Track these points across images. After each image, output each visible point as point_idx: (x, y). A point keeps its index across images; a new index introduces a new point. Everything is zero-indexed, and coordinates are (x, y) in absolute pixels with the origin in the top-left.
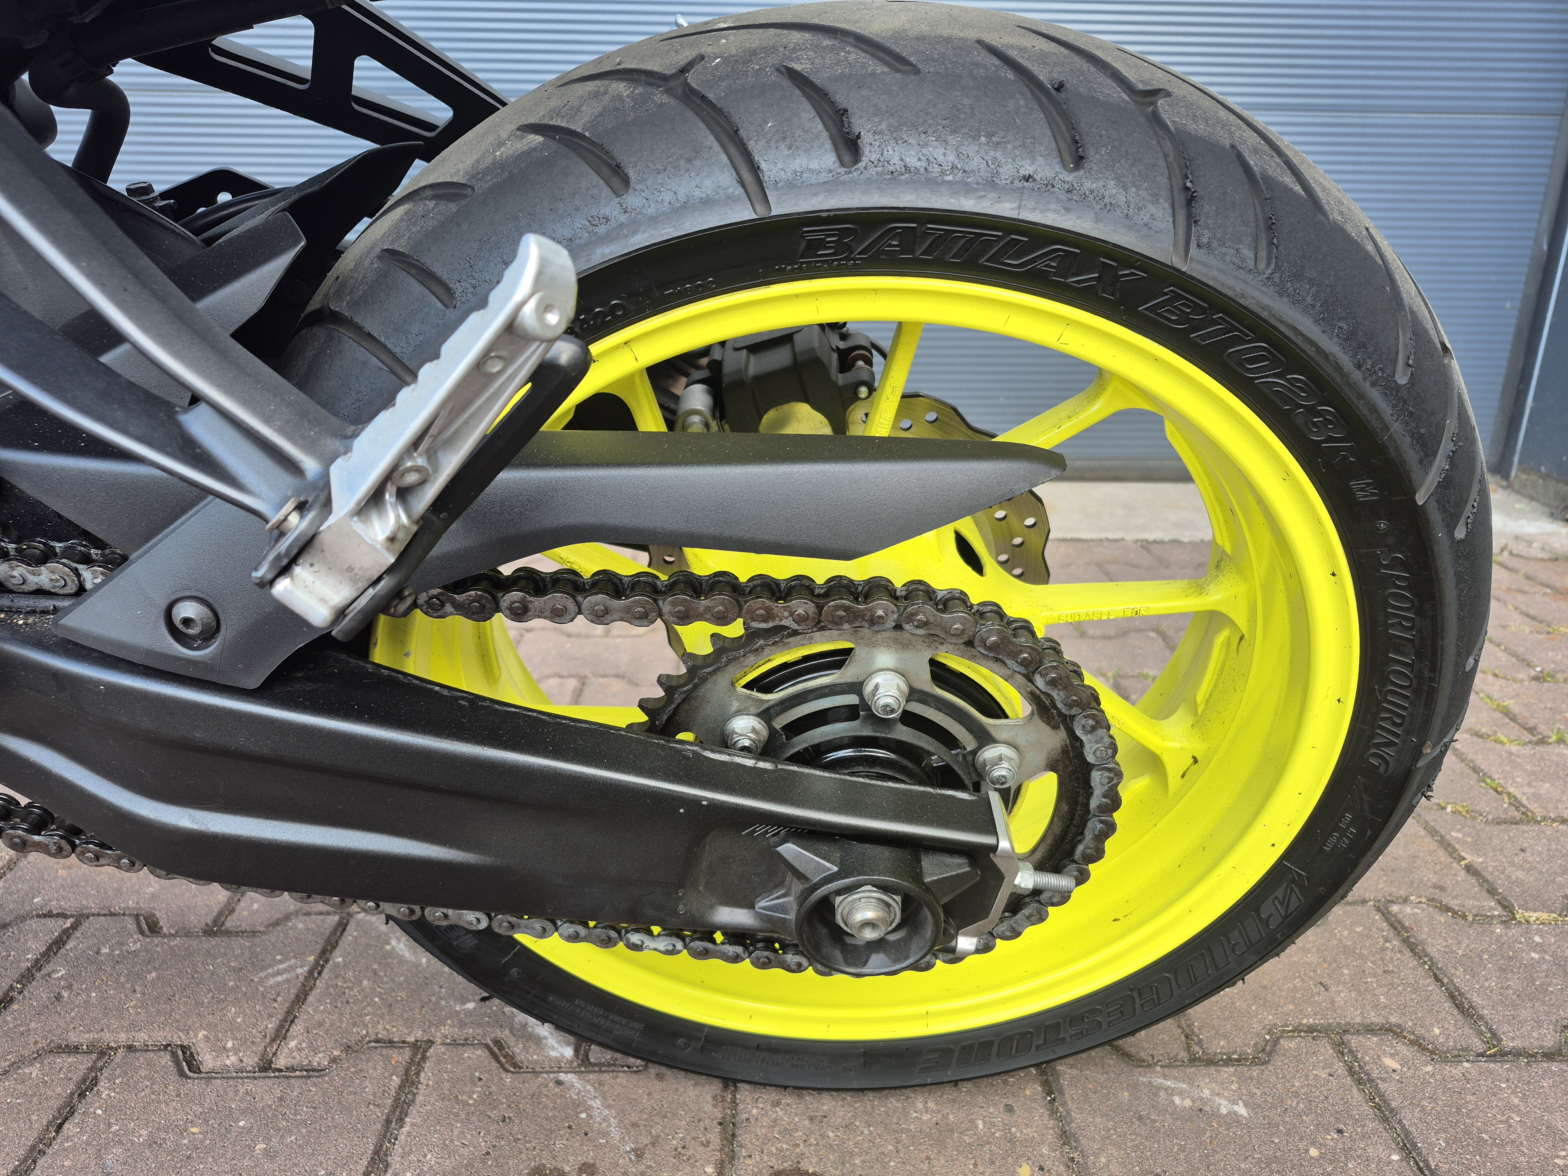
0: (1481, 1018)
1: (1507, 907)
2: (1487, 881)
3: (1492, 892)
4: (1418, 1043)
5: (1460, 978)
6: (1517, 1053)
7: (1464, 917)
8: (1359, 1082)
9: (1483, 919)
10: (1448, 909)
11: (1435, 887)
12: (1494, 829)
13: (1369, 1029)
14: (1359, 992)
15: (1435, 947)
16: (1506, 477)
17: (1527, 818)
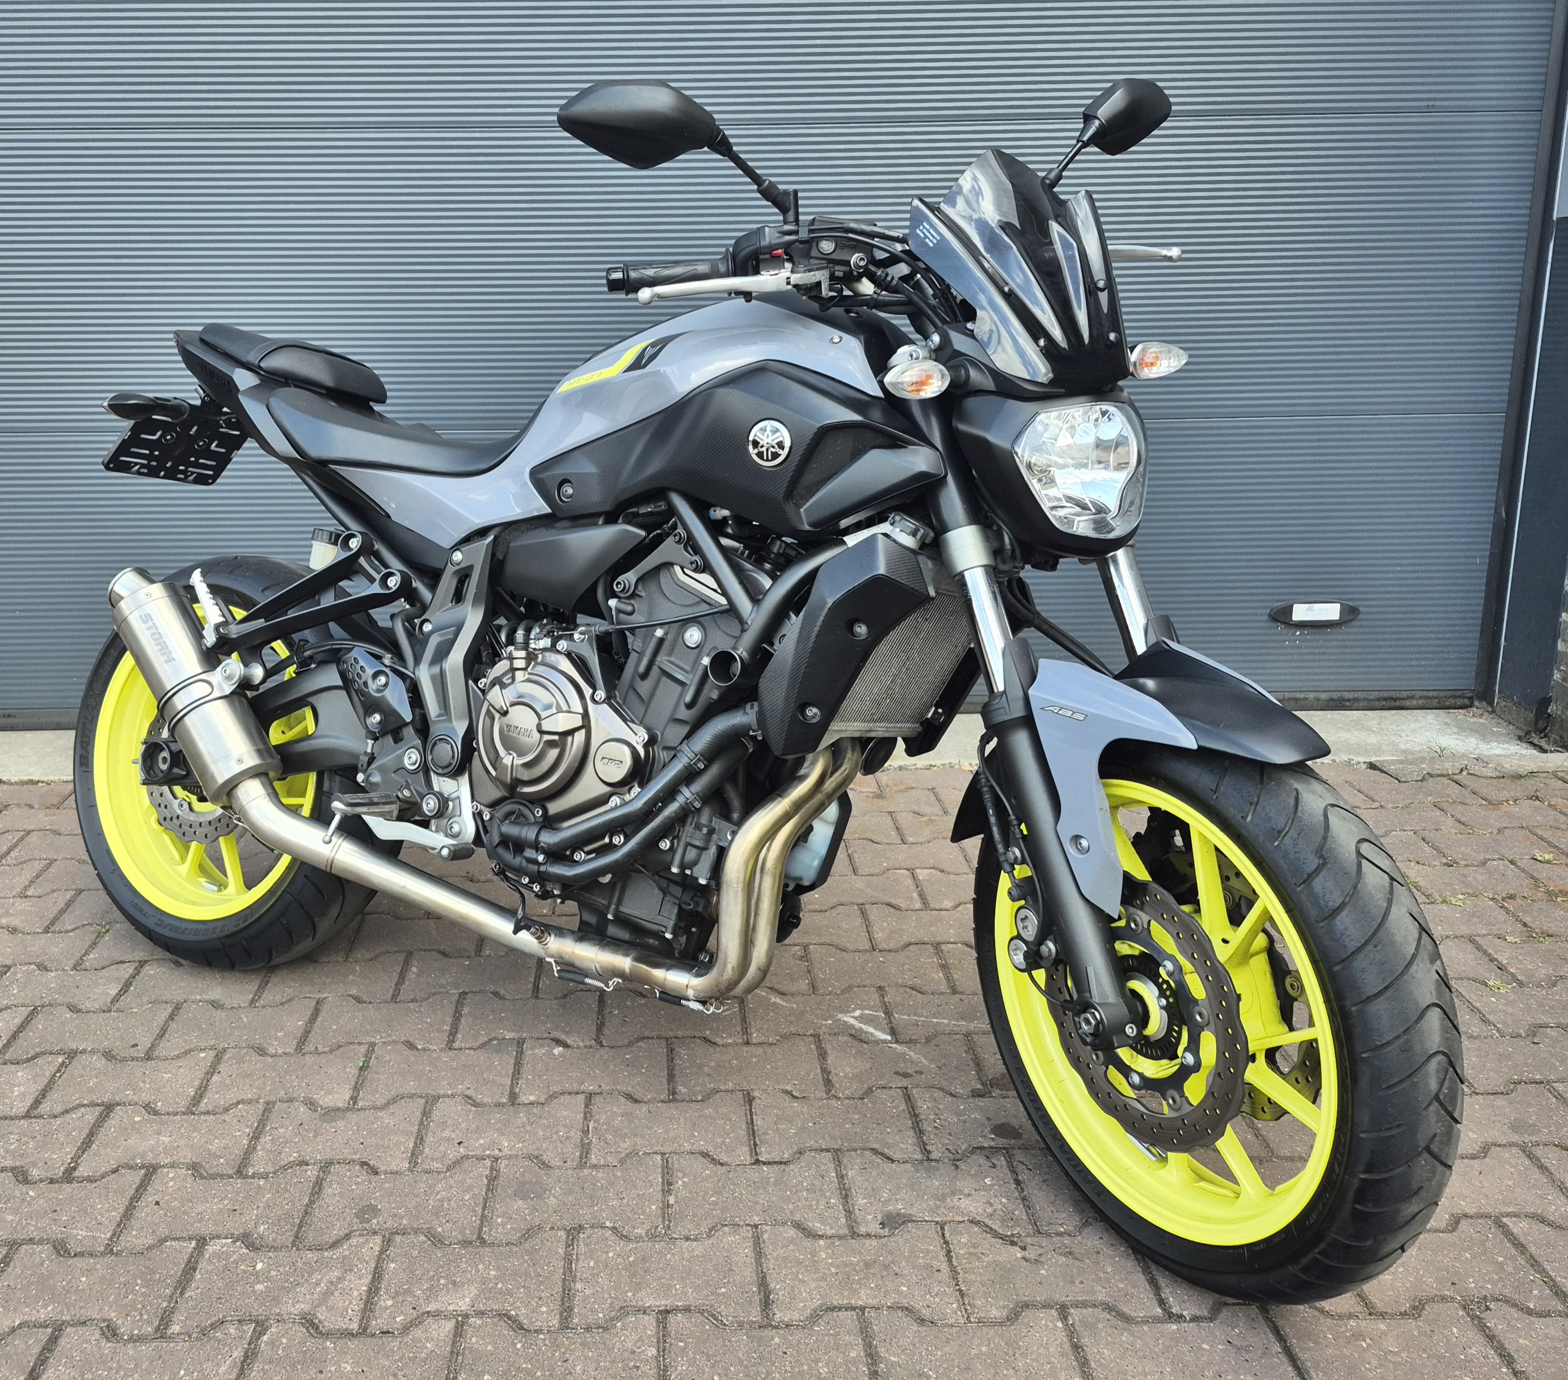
16: (1491, 703)
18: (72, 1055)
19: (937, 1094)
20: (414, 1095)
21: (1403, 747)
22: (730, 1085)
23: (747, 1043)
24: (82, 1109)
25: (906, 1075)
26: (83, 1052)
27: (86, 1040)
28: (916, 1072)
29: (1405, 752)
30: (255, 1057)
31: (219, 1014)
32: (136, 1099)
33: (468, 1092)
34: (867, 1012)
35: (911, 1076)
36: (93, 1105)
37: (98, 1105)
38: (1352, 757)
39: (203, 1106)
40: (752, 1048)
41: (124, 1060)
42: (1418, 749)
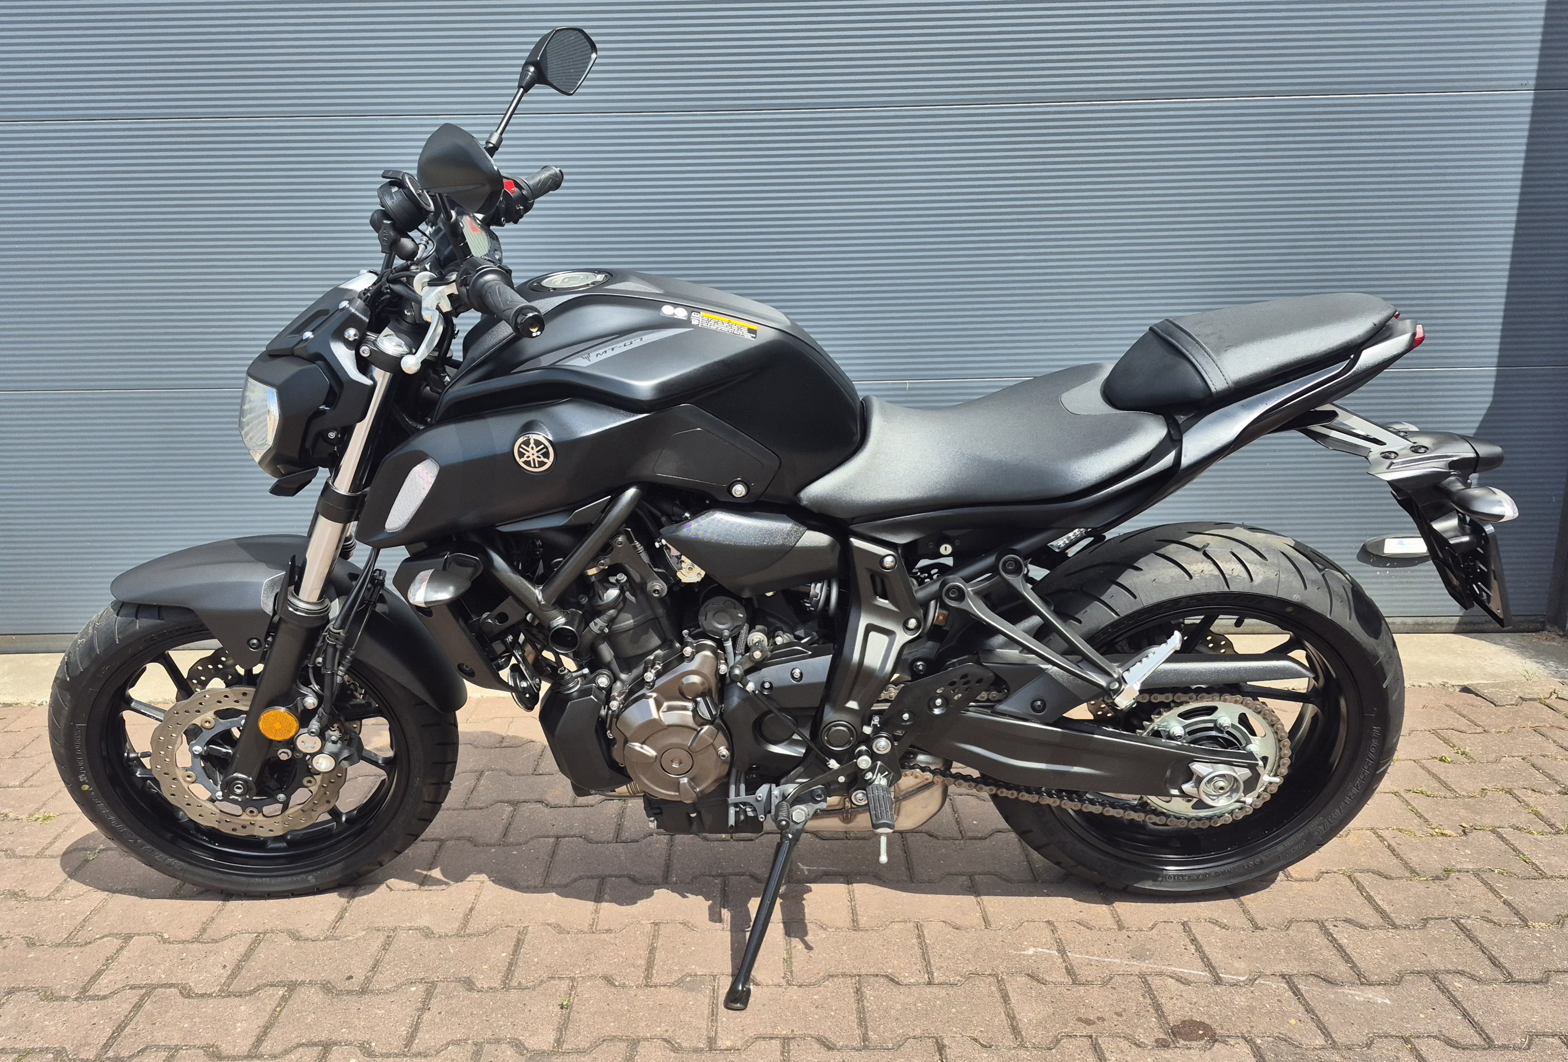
0: (1504, 967)
1: (1524, 920)
2: (1514, 908)
3: (1517, 913)
4: (1472, 977)
5: (1495, 952)
6: (1520, 982)
7: (1500, 925)
8: (1443, 992)
9: (1510, 925)
10: (1491, 921)
11: (1485, 911)
12: (1521, 882)
13: (1448, 972)
14: (1442, 957)
15: (1483, 938)
16: (1563, 628)
17: (1543, 875)
18: (292, 986)
19: (1124, 1044)
20: (615, 1037)
21: (1489, 670)
22: (918, 1032)
23: (930, 983)
24: (301, 1049)
25: (1088, 1022)
26: (303, 983)
27: (304, 971)
28: (1099, 1018)
29: (1494, 676)
30: (462, 992)
31: (428, 944)
32: (351, 1037)
33: (665, 1036)
34: (1041, 950)
35: (1094, 1023)
36: (311, 1044)
37: (315, 1044)
38: (1446, 680)
39: (415, 1048)
40: (934, 989)
41: (340, 993)
42: (1504, 672)
